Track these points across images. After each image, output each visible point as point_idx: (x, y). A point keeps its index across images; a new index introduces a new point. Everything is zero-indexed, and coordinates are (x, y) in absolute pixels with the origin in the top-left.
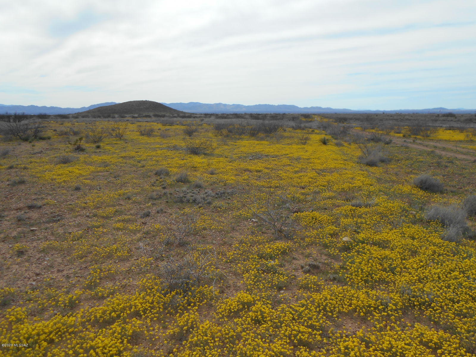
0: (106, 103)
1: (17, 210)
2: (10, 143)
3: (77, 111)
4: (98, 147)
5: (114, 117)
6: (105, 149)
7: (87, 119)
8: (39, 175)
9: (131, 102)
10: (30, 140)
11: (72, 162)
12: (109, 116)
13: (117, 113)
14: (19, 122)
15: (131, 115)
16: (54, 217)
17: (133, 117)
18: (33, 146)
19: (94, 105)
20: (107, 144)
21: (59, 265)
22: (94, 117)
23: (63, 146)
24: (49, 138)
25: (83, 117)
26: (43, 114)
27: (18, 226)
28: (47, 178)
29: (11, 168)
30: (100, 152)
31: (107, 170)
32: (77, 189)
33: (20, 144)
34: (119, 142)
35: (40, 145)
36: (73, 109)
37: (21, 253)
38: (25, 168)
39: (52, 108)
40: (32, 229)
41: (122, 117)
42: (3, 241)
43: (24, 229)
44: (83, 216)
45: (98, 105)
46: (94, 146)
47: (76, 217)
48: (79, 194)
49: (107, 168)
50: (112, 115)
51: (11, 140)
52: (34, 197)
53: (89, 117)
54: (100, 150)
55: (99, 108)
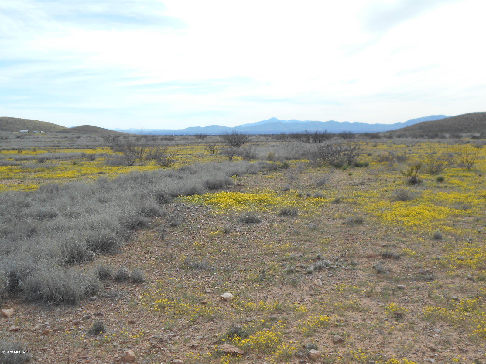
0: (432, 117)
1: (368, 257)
2: (321, 169)
3: (389, 129)
4: (441, 180)
5: (443, 137)
6: (452, 184)
7: (404, 139)
8: (377, 214)
9: (469, 114)
10: (343, 167)
11: (413, 199)
12: (436, 136)
13: (447, 131)
14: (319, 142)
15: (469, 134)
16: (422, 274)
17: (474, 137)
18: (350, 174)
19: (414, 120)
20: (451, 176)
21: (458, 343)
22: (415, 136)
23: (389, 176)
24: (367, 165)
25: (399, 137)
26: (347, 133)
27: (379, 280)
28: (389, 218)
29: (337, 201)
30: (445, 187)
31: (468, 214)
32: (437, 237)
33: (333, 172)
34: (468, 174)
35: (358, 174)
36: (384, 126)
37: (399, 316)
38: (354, 203)
39: (356, 124)
40: (399, 285)
41: (456, 137)
42: (368, 297)
43: (389, 285)
44: (463, 278)
45: (419, 119)
46: (434, 178)
47: (453, 278)
48: (441, 245)
49: (469, 211)
50: (440, 134)
51: (319, 166)
52: (382, 243)
53: (407, 137)
54: (445, 185)
55: (421, 123)
